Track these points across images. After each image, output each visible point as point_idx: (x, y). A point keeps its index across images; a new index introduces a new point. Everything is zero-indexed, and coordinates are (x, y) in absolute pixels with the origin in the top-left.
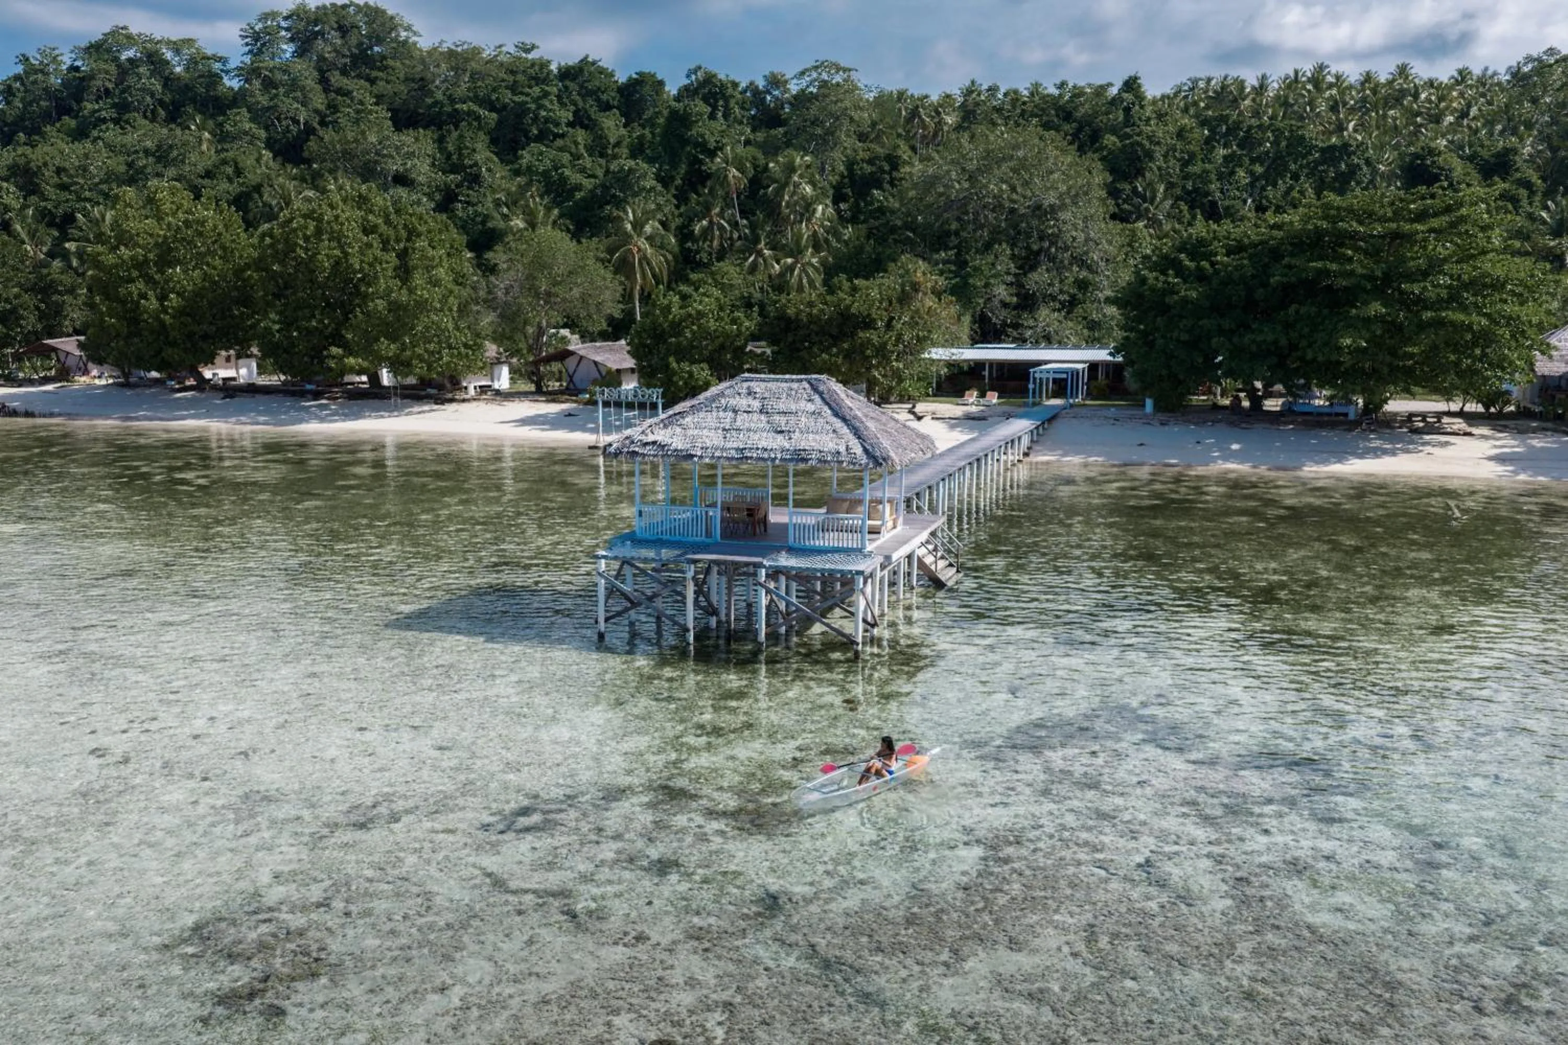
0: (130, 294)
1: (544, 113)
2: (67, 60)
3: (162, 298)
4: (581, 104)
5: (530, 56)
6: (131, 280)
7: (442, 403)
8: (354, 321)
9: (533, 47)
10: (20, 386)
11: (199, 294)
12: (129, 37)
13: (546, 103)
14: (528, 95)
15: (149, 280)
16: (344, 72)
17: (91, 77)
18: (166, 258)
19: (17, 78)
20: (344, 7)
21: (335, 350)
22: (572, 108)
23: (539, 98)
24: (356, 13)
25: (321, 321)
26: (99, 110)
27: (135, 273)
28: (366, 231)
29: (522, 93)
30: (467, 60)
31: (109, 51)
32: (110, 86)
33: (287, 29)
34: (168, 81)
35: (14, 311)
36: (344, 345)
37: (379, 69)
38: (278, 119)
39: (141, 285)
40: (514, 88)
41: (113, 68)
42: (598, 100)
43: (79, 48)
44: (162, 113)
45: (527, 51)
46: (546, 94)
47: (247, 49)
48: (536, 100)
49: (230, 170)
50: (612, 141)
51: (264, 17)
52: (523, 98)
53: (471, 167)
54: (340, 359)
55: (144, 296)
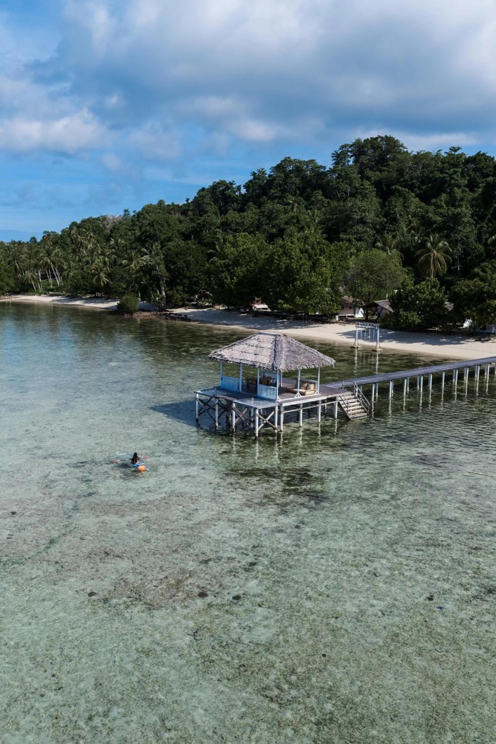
0: (222, 277)
1: (453, 182)
2: (268, 172)
3: (232, 279)
4: (473, 176)
5: (456, 153)
6: (223, 272)
7: (323, 323)
8: (288, 290)
9: (459, 148)
10: (198, 309)
11: (244, 277)
12: (290, 161)
13: (455, 176)
14: (447, 173)
15: (229, 271)
16: (371, 169)
17: (275, 179)
18: (236, 263)
19: (250, 181)
20: (376, 139)
21: (280, 301)
22: (468, 178)
23: (452, 174)
24: (381, 141)
25: (281, 289)
26: (275, 193)
27: (225, 269)
28: (302, 252)
29: (445, 173)
30: (422, 159)
31: (283, 167)
32: (281, 182)
33: (351, 152)
34: (303, 178)
35: (198, 281)
36: (284, 299)
37: (385, 166)
38: (339, 192)
39: (226, 273)
40: (442, 171)
41: (283, 175)
42: (482, 173)
43: (273, 167)
44: (298, 192)
45: (456, 150)
46: (455, 172)
47: (334, 162)
48: (450, 175)
49: (295, 221)
50: (458, 198)
51: (343, 147)
52: (445, 175)
53: (393, 214)
54: (282, 304)
55: (226, 278)
